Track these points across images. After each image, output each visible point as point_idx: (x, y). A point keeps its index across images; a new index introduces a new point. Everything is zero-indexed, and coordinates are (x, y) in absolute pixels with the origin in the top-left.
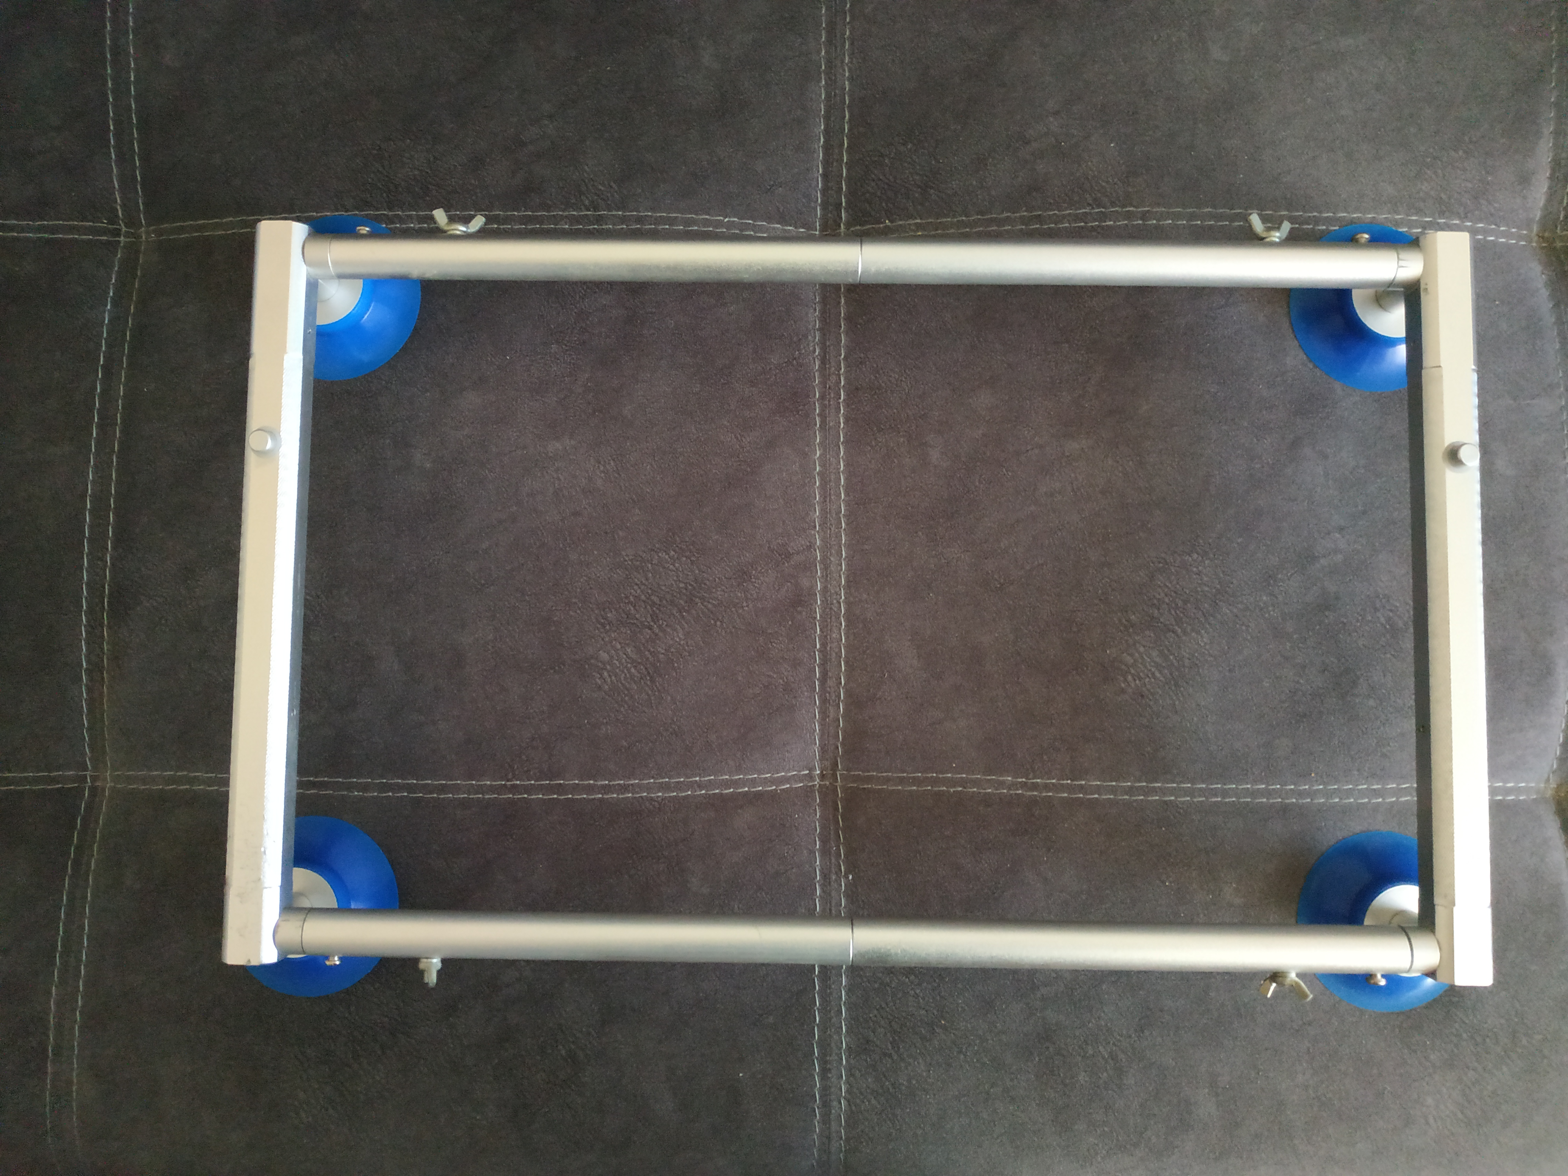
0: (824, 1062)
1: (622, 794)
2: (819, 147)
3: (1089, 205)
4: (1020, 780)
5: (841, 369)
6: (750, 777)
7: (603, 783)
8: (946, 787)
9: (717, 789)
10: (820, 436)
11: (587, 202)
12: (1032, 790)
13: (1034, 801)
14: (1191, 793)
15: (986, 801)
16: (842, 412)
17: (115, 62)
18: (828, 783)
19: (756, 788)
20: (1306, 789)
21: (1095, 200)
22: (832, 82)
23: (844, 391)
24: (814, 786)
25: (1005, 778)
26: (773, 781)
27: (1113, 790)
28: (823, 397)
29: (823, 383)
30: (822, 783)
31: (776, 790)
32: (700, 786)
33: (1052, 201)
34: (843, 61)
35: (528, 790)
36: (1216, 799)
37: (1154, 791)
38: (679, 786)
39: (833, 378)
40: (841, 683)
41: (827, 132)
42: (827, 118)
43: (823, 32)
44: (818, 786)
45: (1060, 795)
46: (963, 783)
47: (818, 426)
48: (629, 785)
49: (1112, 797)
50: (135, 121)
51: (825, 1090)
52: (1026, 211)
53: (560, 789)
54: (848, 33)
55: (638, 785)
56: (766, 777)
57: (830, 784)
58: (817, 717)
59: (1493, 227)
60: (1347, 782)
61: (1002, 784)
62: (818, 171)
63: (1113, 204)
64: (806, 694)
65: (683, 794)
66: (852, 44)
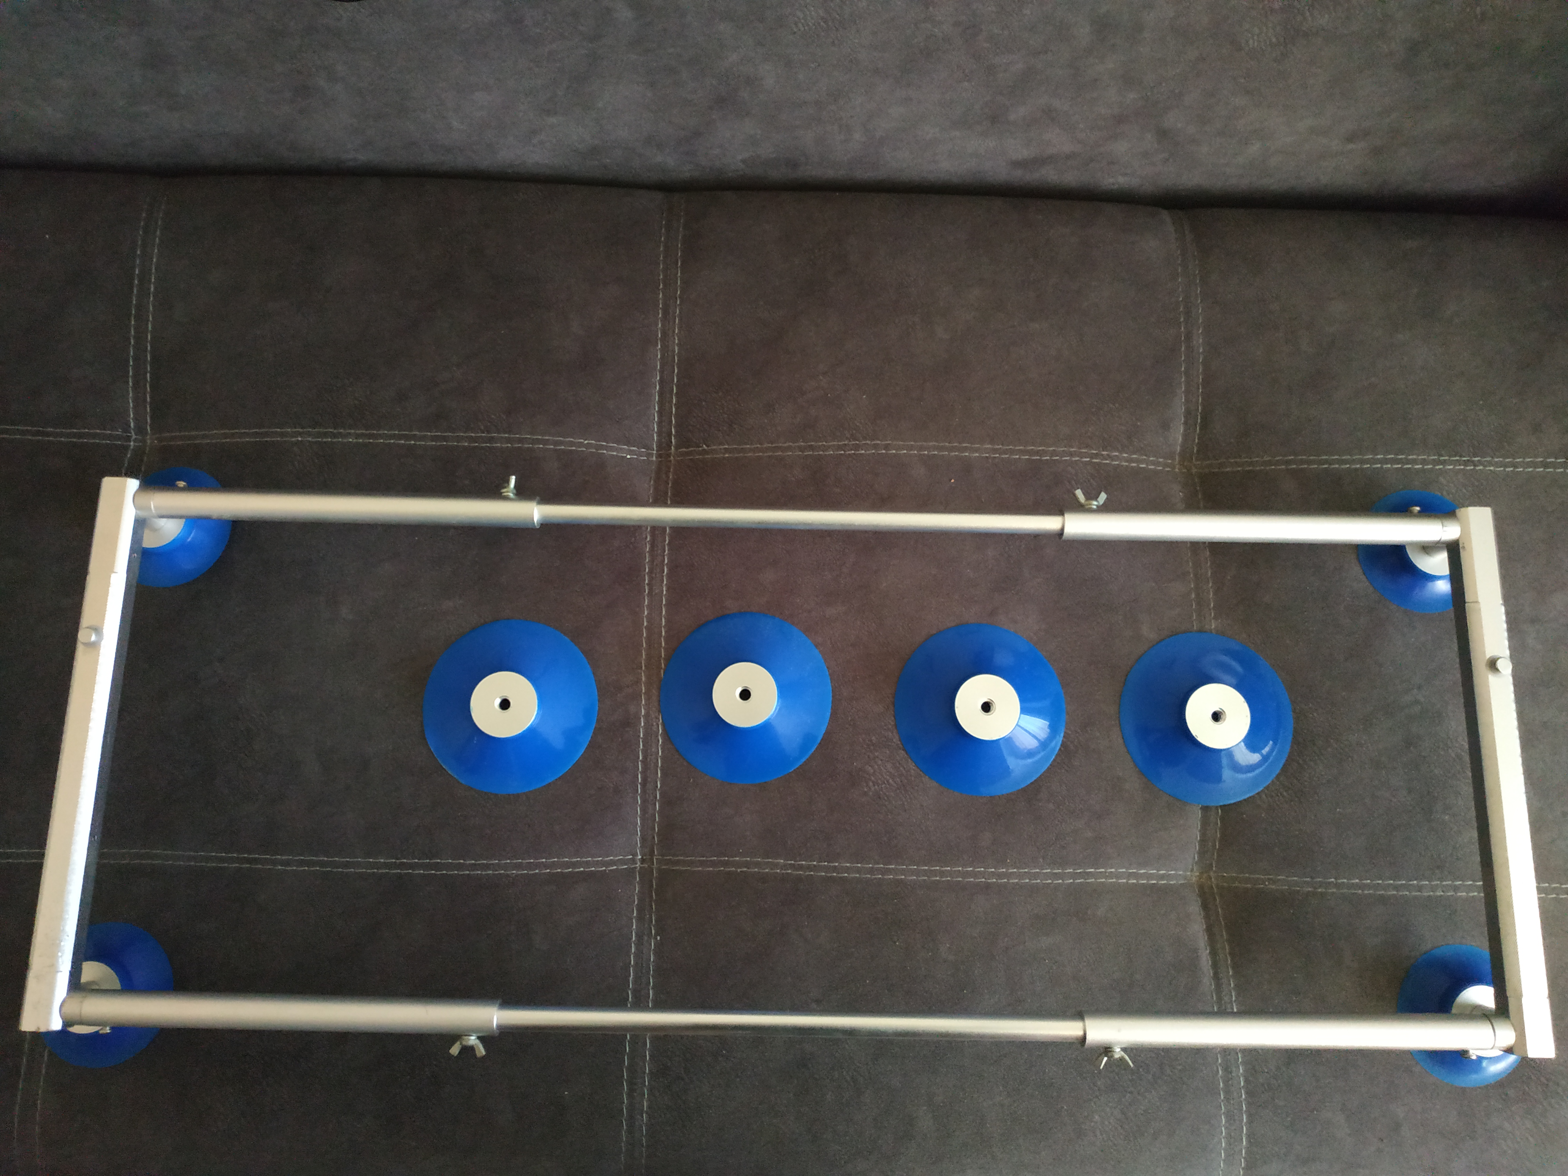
0: (631, 1083)
1: (485, 871)
2: (655, 392)
3: (847, 438)
4: (790, 862)
5: (665, 551)
6: (585, 860)
7: (470, 862)
8: (735, 868)
9: (559, 869)
10: (648, 600)
11: (482, 428)
12: (797, 870)
13: (799, 879)
14: (917, 873)
15: (764, 879)
16: (665, 582)
17: (138, 317)
18: (647, 866)
19: (589, 868)
20: (1003, 872)
21: (852, 435)
22: (665, 348)
23: (667, 568)
24: (636, 868)
25: (778, 861)
26: (603, 864)
27: (858, 871)
28: (651, 572)
29: (652, 561)
30: (642, 865)
31: (605, 870)
32: (546, 866)
33: (821, 435)
34: (674, 332)
35: (412, 866)
36: (935, 878)
37: (889, 871)
38: (529, 866)
39: (659, 558)
40: (657, 787)
41: (661, 382)
42: (662, 372)
43: (660, 311)
44: (639, 868)
45: (819, 874)
46: (747, 865)
47: (647, 592)
48: (490, 864)
49: (858, 875)
50: (149, 359)
51: (631, 1107)
52: (802, 442)
53: (437, 866)
54: (678, 312)
55: (498, 864)
56: (598, 860)
57: (648, 866)
58: (639, 813)
59: (1145, 457)
60: (1035, 867)
61: (776, 865)
62: (655, 409)
63: (865, 438)
64: (631, 794)
65: (532, 872)
66: (680, 320)
